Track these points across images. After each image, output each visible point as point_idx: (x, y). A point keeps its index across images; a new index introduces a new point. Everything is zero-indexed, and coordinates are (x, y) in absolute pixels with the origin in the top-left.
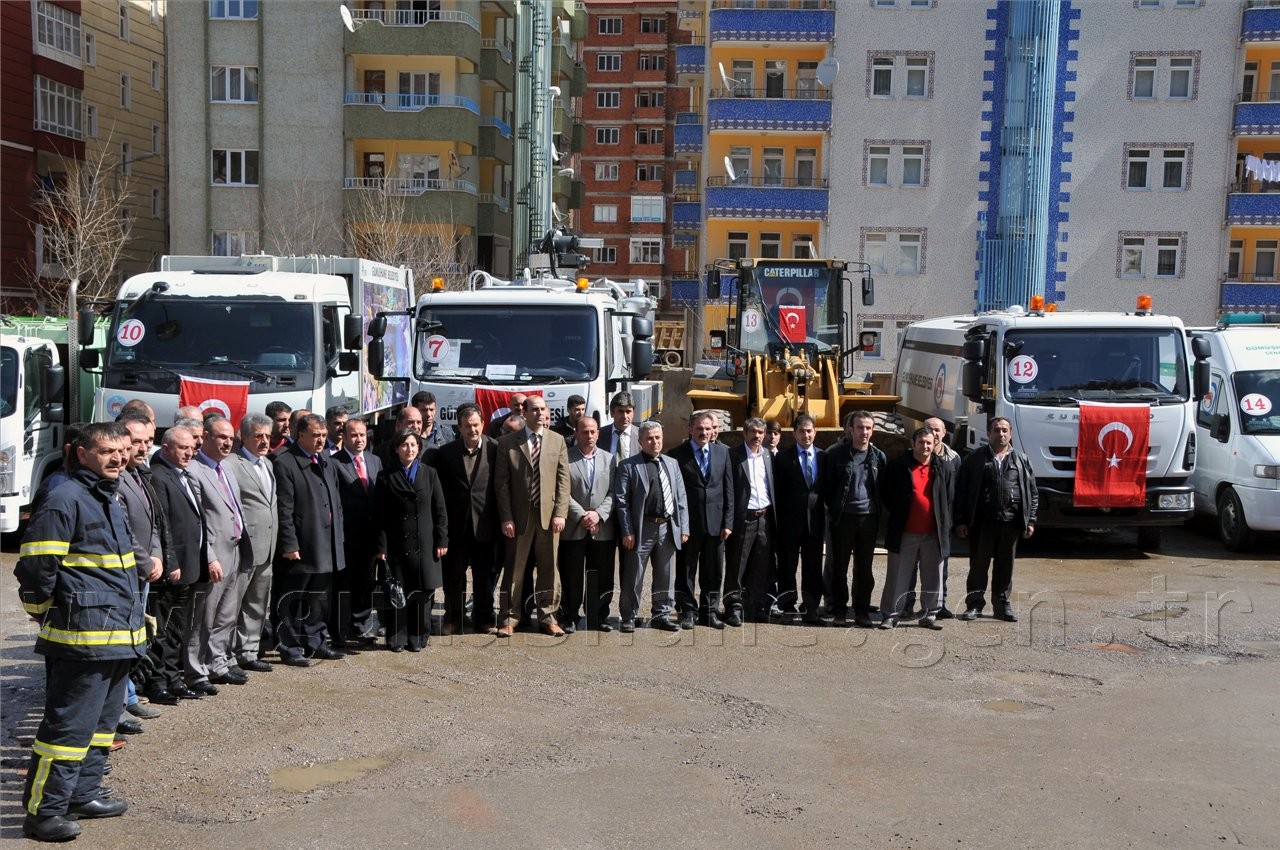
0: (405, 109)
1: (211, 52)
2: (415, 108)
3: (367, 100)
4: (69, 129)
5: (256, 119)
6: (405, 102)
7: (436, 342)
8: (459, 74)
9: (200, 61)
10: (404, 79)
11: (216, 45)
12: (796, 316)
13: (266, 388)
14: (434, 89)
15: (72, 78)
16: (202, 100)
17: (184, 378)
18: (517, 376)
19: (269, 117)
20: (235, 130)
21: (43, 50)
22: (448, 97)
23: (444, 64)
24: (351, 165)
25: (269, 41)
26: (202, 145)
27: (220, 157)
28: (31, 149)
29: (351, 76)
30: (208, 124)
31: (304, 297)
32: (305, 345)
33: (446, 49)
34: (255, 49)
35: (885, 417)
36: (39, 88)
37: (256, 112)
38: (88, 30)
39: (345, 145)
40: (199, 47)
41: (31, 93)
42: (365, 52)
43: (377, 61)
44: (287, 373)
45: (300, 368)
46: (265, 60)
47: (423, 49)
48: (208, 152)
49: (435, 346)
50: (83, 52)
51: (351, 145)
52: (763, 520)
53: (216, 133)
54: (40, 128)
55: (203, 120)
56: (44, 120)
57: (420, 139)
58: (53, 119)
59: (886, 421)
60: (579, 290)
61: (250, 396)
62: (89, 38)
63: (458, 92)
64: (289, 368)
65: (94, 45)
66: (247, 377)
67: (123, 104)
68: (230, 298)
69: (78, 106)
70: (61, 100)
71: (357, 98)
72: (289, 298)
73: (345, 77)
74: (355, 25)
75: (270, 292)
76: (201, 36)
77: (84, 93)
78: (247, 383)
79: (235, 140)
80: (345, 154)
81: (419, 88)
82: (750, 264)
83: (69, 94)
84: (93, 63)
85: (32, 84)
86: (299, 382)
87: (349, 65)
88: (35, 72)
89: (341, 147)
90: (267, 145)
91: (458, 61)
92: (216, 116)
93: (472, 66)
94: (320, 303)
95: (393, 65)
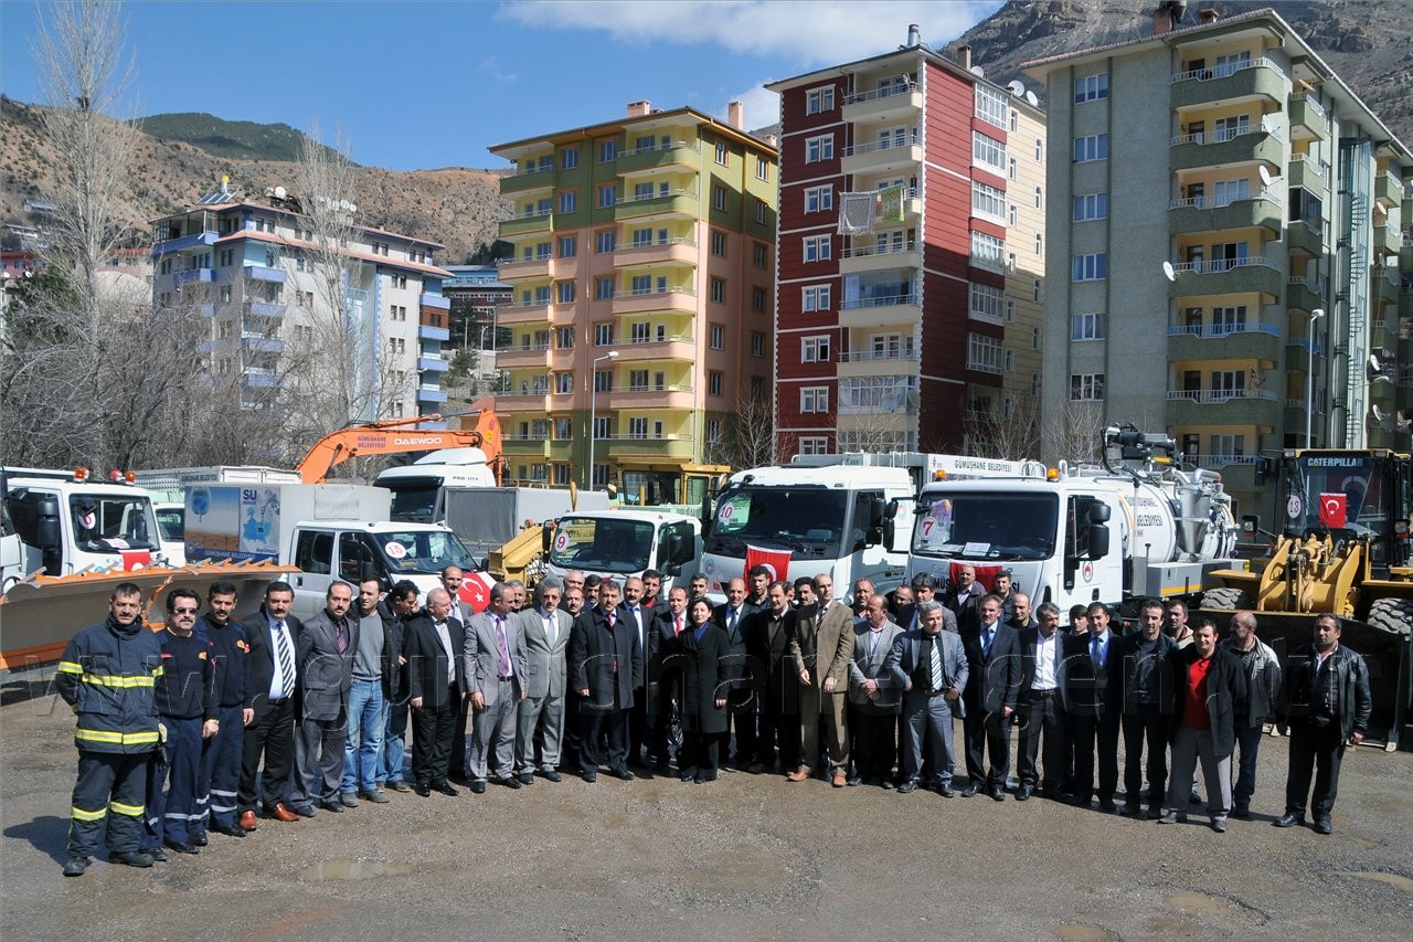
0: (1219, 336)
1: (1073, 305)
2: (1225, 334)
3: (1188, 331)
4: (991, 368)
5: (1103, 350)
6: (1217, 330)
7: (928, 523)
8: (1262, 305)
9: (1066, 312)
10: (1217, 312)
11: (1076, 300)
12: (1336, 503)
13: (803, 556)
14: (1241, 320)
15: (996, 333)
16: (1066, 339)
17: (750, 547)
18: (988, 553)
19: (1112, 349)
20: (1088, 360)
21: (975, 315)
22: (1252, 323)
23: (1249, 299)
24: (1173, 381)
25: (1114, 293)
26: (1064, 372)
27: (1076, 380)
28: (963, 383)
29: (1174, 314)
30: (1069, 357)
31: (841, 486)
32: (836, 524)
33: (1248, 287)
34: (1103, 300)
35: (1395, 604)
36: (971, 341)
37: (1103, 345)
38: (1010, 299)
39: (1168, 366)
40: (1064, 302)
41: (965, 345)
42: (1184, 295)
43: (1194, 301)
44: (818, 546)
45: (830, 542)
46: (1111, 307)
47: (1230, 288)
48: (1068, 378)
49: (927, 526)
50: (1006, 315)
51: (1173, 366)
52: (1049, 701)
53: (1074, 364)
54: (970, 368)
55: (1065, 354)
56: (973, 363)
57: (1225, 358)
58: (980, 362)
59: (1395, 608)
60: (1049, 480)
61: (791, 562)
62: (1010, 305)
63: (1261, 320)
64: (821, 541)
65: (1014, 309)
66: (790, 548)
67: (1035, 347)
68: (790, 486)
69: (999, 350)
70: (986, 348)
71: (1180, 329)
72: (831, 486)
73: (1169, 315)
74: (1175, 275)
75: (817, 482)
76: (1066, 295)
77: (1004, 342)
78: (790, 552)
79: (1087, 368)
80: (1168, 372)
81: (1230, 320)
82: (1293, 454)
83: (993, 344)
84: (1012, 321)
85: (966, 338)
86: (826, 553)
87: (1173, 305)
88: (969, 331)
89: (1166, 368)
90: (1110, 370)
91: (1261, 296)
92: (1074, 350)
93: (1273, 298)
94: (855, 491)
95: (1208, 303)
